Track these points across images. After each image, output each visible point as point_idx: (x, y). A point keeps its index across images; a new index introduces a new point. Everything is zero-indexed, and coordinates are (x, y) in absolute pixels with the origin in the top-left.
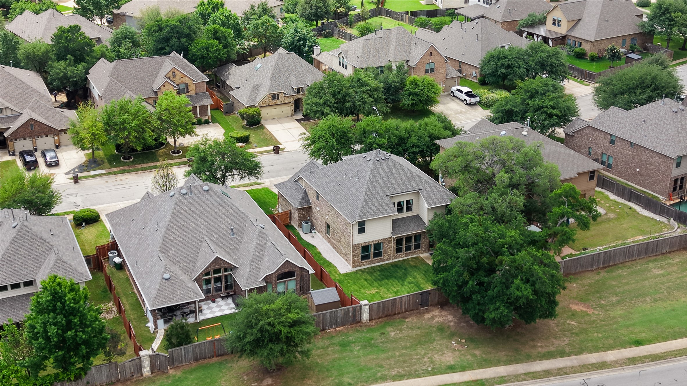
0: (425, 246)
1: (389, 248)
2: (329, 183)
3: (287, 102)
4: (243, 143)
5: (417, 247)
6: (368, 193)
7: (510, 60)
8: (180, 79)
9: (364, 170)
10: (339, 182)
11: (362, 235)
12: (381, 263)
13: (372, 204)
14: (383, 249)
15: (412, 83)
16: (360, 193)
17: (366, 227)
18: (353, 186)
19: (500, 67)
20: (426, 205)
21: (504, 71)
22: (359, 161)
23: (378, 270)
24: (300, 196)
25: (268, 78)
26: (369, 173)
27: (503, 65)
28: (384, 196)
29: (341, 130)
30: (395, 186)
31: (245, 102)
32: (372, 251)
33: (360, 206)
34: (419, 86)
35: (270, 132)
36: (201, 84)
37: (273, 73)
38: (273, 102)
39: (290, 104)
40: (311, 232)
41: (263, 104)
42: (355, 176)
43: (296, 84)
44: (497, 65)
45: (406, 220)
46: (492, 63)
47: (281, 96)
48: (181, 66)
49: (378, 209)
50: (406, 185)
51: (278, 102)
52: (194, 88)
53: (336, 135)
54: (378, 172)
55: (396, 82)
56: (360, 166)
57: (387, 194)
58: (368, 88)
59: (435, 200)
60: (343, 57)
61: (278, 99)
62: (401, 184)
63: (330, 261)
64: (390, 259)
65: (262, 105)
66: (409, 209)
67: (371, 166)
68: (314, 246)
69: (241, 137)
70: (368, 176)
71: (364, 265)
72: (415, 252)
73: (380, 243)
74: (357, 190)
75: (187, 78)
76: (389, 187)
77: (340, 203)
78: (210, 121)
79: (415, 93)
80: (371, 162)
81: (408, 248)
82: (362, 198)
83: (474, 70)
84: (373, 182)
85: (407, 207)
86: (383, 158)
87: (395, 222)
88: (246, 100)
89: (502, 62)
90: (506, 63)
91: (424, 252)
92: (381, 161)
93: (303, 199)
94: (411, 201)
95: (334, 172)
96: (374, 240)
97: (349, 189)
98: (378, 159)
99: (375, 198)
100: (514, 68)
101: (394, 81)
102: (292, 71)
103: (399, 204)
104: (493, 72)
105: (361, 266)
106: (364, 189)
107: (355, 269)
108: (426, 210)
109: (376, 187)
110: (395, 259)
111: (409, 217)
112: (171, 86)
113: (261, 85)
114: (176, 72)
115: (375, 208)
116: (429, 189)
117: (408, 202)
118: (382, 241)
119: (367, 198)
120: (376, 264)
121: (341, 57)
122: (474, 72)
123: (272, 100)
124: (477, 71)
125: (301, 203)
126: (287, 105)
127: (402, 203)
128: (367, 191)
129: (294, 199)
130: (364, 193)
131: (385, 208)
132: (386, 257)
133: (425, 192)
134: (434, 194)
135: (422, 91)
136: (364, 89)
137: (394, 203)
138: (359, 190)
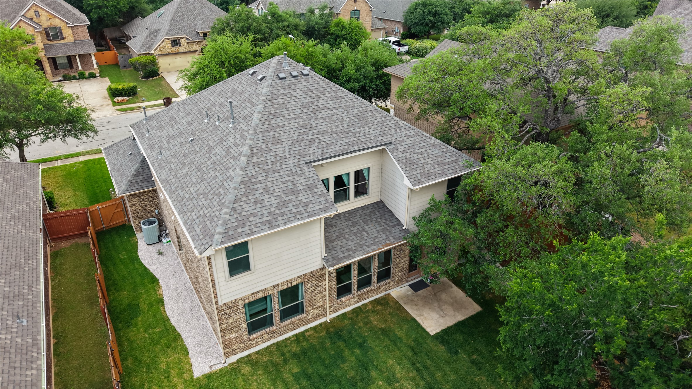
0: (401, 271)
1: (320, 292)
2: (173, 137)
3: (193, 49)
4: (128, 96)
5: (384, 275)
6: (255, 159)
7: (437, 6)
8: (47, 21)
9: (250, 101)
10: (193, 133)
11: (243, 278)
12: (302, 329)
13: (266, 190)
14: (305, 297)
15: (337, 25)
16: (234, 158)
17: (251, 255)
18: (221, 140)
19: (428, 14)
20: (407, 183)
21: (431, 18)
22: (241, 83)
23: (295, 355)
24: (132, 169)
25: (168, 22)
26: (260, 107)
27: (430, 12)
28: (298, 165)
29: (236, 57)
30: (327, 139)
31: (138, 49)
32: (276, 307)
33: (230, 197)
34: (346, 29)
35: (169, 85)
36: (80, 29)
37: (174, 16)
38: (174, 49)
39: (197, 53)
40: (160, 241)
41: (161, 51)
42: (227, 118)
43: (202, 28)
44: (424, 13)
45: (357, 218)
46: (419, 10)
47: (183, 42)
48: (52, 7)
49: (283, 204)
50: (354, 134)
51: (181, 49)
52: (71, 33)
53: (227, 64)
54: (284, 106)
55: (319, 24)
56: (242, 93)
57: (308, 158)
58: (286, 24)
59: (428, 167)
60: (262, 8)
61: (180, 46)
62: (342, 132)
63: (178, 329)
64: (323, 315)
65: (160, 53)
66: (361, 191)
67: (265, 90)
68: (154, 280)
69: (123, 89)
70: (256, 116)
71: (257, 344)
72: (379, 288)
73: (297, 286)
74: (228, 153)
75: (57, 20)
76: (312, 141)
77: (183, 189)
78: (98, 75)
79: (342, 36)
80: (265, 83)
81: (364, 283)
82: (238, 175)
83: (397, 25)
84: (272, 128)
85: (356, 188)
86: (295, 73)
87: (329, 223)
88: (139, 47)
89: (429, 10)
90: (434, 10)
91: (399, 282)
92: (289, 80)
93: (137, 174)
94: (365, 173)
95: (189, 114)
96: (279, 282)
97: (211, 148)
98: (282, 75)
99: (274, 171)
100: (442, 16)
101: (317, 23)
102: (198, 15)
103: (339, 181)
104: (420, 20)
105: (249, 347)
106: (245, 149)
107: (233, 359)
108: (405, 193)
109: (277, 141)
110: (335, 311)
111: (362, 208)
112: (31, 28)
113: (160, 30)
114: (40, 11)
115: (274, 201)
116: (409, 142)
117: (359, 175)
118: (300, 280)
119: (252, 172)
120: (291, 334)
121: (260, 8)
122: (396, 28)
123: (173, 47)
124: (400, 26)
125: (131, 184)
126: (192, 55)
127: (345, 179)
128: (253, 154)
129: (121, 175)
130: (244, 159)
131: (303, 198)
132: (312, 313)
133: (401, 149)
134: (422, 154)
135: (349, 33)
136: (280, 25)
137: (325, 183)
138: (234, 152)
